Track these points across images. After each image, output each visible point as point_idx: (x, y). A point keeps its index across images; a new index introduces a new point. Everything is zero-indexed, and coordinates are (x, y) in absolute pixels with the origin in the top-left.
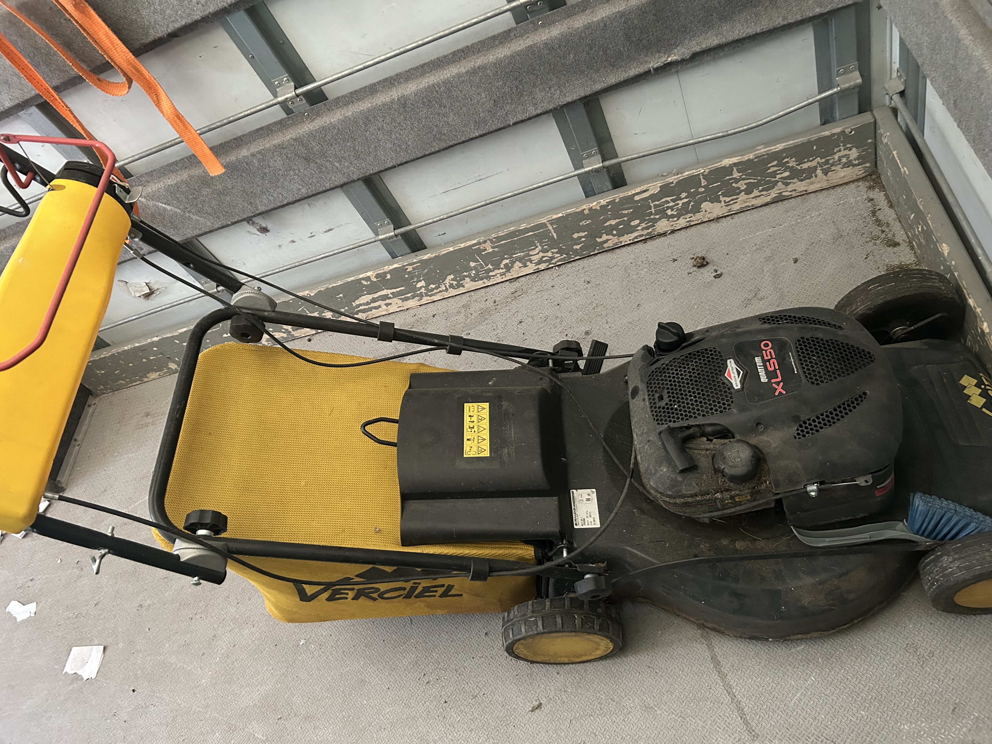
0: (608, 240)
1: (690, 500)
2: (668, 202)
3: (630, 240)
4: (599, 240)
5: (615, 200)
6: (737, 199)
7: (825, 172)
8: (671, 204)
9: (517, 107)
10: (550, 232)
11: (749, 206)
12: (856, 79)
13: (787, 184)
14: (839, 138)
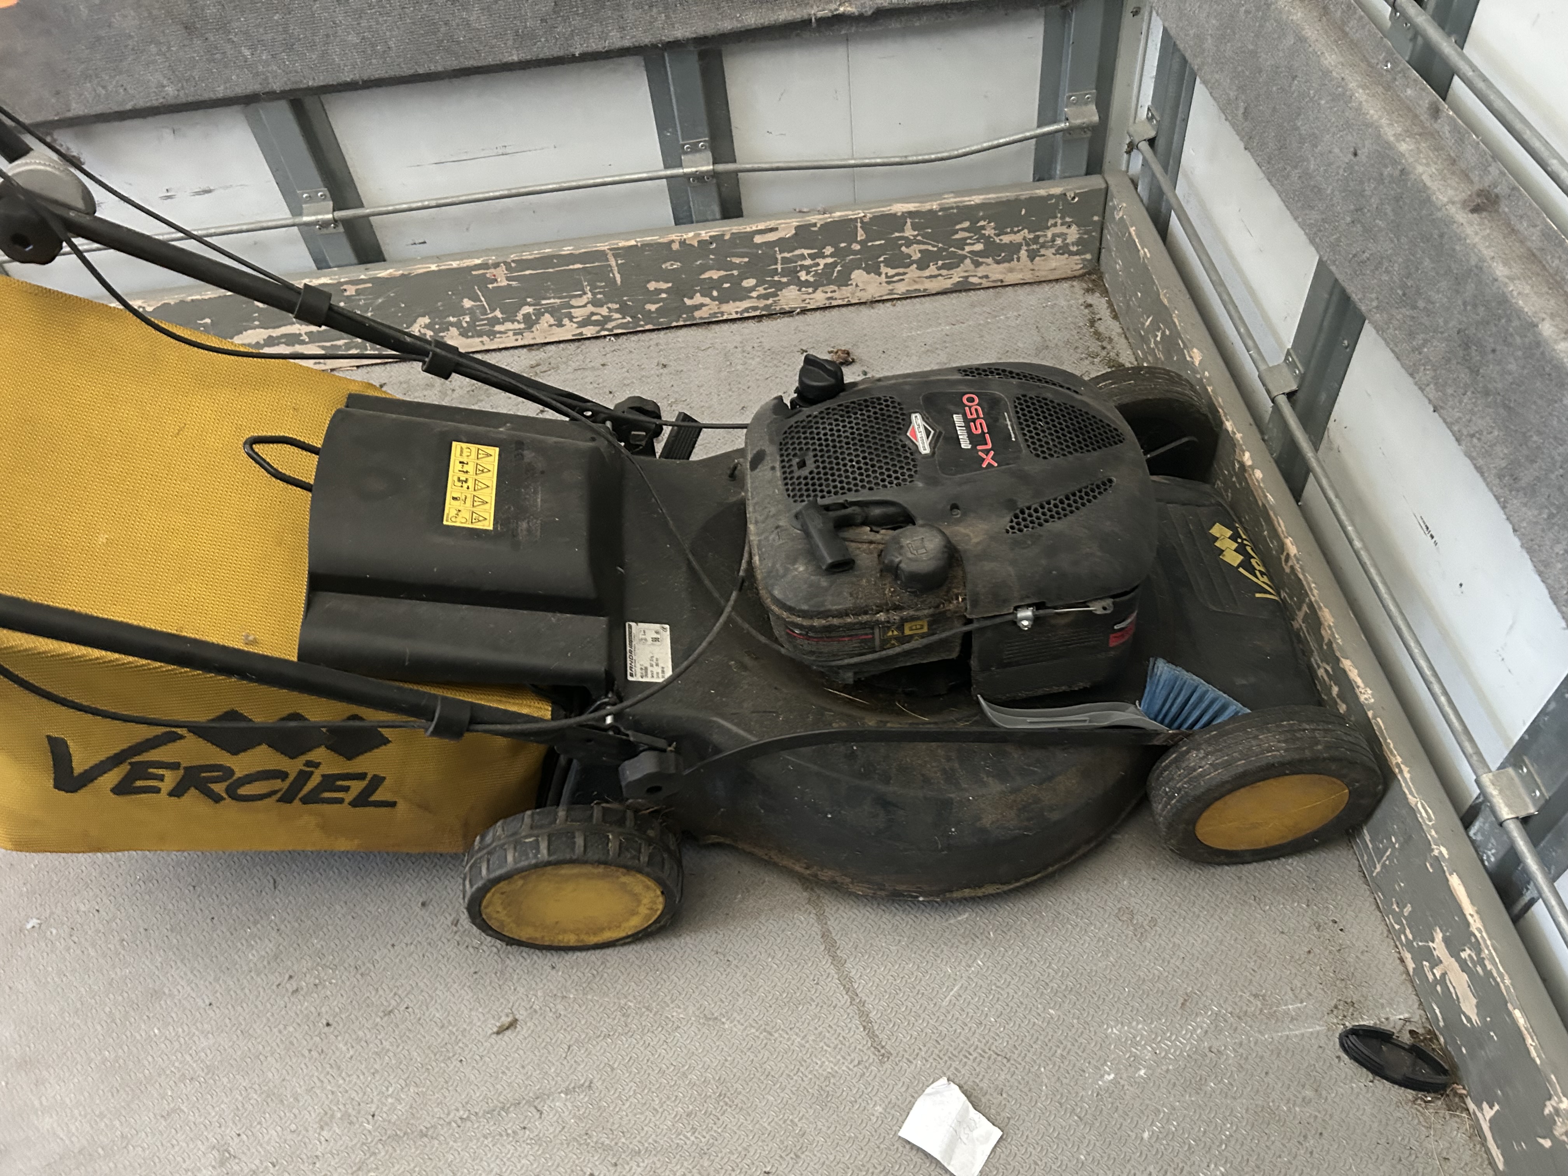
0: (702, 305)
1: (836, 621)
2: (803, 257)
3: (737, 313)
4: (688, 302)
5: (723, 235)
6: (905, 274)
7: (1032, 255)
8: (808, 262)
9: (592, 26)
10: (612, 271)
11: (919, 290)
12: (1090, 114)
13: (977, 264)
14: (1057, 204)
